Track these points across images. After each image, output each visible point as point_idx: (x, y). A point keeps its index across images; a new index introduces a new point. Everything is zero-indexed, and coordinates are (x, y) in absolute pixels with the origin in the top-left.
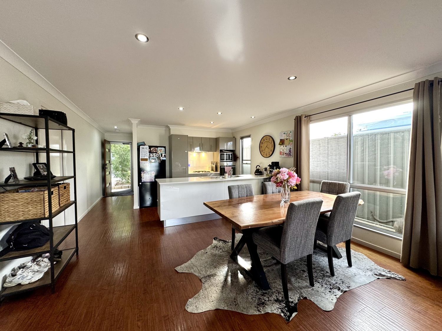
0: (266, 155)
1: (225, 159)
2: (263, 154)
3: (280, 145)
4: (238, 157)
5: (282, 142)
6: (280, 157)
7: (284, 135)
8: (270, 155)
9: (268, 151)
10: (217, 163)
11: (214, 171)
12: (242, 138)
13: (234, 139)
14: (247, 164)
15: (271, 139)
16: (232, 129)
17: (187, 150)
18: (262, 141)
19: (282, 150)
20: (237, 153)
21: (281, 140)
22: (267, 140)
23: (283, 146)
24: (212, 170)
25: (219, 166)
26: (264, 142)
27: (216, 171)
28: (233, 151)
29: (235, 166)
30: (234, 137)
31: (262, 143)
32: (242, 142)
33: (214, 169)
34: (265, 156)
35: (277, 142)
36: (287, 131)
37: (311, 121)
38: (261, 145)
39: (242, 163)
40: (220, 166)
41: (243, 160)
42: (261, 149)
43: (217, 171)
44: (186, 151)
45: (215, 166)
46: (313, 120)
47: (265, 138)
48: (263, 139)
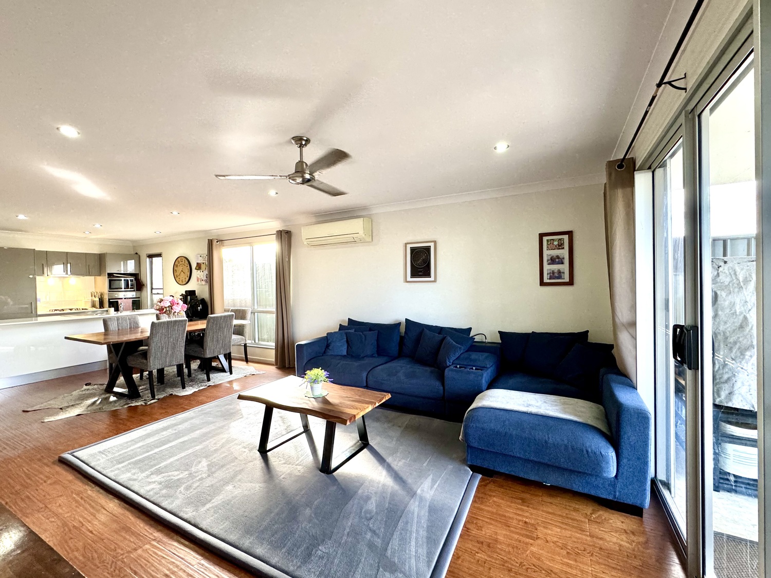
0: (182, 281)
1: (123, 287)
2: (178, 281)
3: (197, 269)
4: (144, 285)
5: (199, 267)
6: (198, 284)
7: (200, 258)
8: (187, 281)
9: (184, 277)
10: (102, 294)
11: (97, 308)
12: (151, 256)
13: (137, 257)
14: (158, 294)
15: (187, 262)
16: (133, 241)
17: (34, 275)
18: (176, 264)
19: (199, 276)
20: (143, 278)
21: (198, 263)
22: (182, 263)
23: (199, 271)
24: (94, 306)
25: (107, 300)
26: (179, 265)
27: (100, 308)
28: (136, 276)
29: (139, 298)
30: (136, 253)
31: (177, 266)
32: (151, 263)
33: (98, 304)
34: (180, 283)
35: (194, 266)
36: (203, 254)
37: (223, 246)
38: (175, 268)
39: (152, 292)
40: (109, 299)
41: (152, 289)
42: (175, 274)
43: (103, 308)
44: (31, 276)
45: (99, 299)
46: (226, 246)
47: (179, 259)
48: (177, 261)
